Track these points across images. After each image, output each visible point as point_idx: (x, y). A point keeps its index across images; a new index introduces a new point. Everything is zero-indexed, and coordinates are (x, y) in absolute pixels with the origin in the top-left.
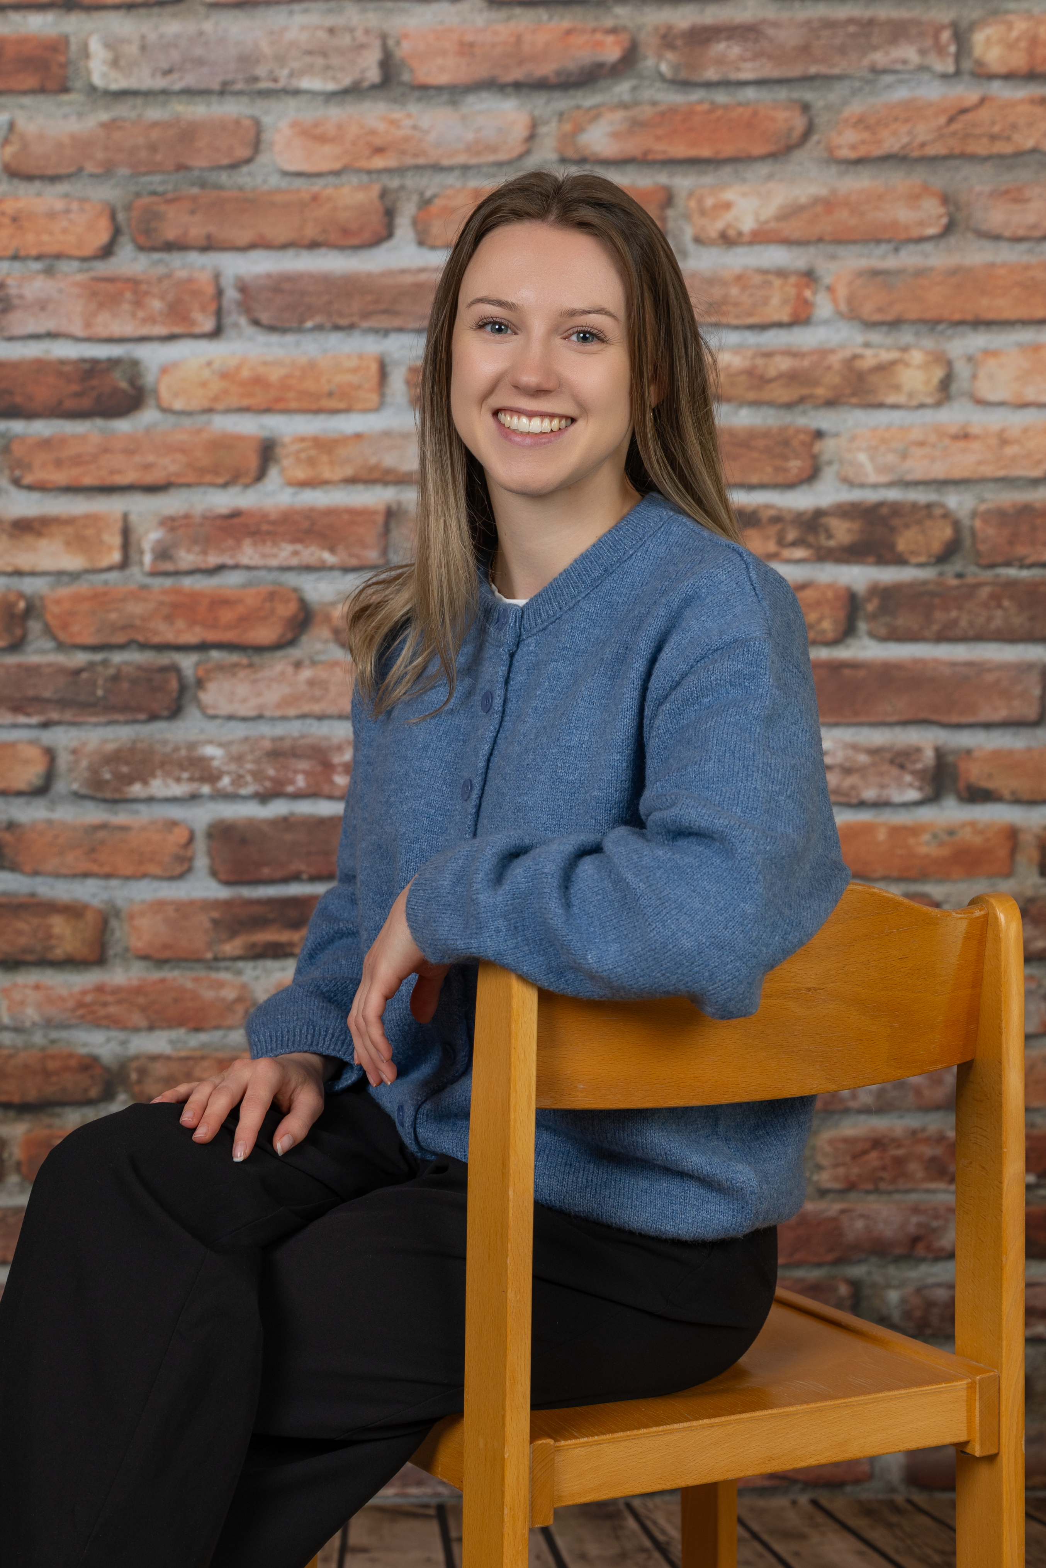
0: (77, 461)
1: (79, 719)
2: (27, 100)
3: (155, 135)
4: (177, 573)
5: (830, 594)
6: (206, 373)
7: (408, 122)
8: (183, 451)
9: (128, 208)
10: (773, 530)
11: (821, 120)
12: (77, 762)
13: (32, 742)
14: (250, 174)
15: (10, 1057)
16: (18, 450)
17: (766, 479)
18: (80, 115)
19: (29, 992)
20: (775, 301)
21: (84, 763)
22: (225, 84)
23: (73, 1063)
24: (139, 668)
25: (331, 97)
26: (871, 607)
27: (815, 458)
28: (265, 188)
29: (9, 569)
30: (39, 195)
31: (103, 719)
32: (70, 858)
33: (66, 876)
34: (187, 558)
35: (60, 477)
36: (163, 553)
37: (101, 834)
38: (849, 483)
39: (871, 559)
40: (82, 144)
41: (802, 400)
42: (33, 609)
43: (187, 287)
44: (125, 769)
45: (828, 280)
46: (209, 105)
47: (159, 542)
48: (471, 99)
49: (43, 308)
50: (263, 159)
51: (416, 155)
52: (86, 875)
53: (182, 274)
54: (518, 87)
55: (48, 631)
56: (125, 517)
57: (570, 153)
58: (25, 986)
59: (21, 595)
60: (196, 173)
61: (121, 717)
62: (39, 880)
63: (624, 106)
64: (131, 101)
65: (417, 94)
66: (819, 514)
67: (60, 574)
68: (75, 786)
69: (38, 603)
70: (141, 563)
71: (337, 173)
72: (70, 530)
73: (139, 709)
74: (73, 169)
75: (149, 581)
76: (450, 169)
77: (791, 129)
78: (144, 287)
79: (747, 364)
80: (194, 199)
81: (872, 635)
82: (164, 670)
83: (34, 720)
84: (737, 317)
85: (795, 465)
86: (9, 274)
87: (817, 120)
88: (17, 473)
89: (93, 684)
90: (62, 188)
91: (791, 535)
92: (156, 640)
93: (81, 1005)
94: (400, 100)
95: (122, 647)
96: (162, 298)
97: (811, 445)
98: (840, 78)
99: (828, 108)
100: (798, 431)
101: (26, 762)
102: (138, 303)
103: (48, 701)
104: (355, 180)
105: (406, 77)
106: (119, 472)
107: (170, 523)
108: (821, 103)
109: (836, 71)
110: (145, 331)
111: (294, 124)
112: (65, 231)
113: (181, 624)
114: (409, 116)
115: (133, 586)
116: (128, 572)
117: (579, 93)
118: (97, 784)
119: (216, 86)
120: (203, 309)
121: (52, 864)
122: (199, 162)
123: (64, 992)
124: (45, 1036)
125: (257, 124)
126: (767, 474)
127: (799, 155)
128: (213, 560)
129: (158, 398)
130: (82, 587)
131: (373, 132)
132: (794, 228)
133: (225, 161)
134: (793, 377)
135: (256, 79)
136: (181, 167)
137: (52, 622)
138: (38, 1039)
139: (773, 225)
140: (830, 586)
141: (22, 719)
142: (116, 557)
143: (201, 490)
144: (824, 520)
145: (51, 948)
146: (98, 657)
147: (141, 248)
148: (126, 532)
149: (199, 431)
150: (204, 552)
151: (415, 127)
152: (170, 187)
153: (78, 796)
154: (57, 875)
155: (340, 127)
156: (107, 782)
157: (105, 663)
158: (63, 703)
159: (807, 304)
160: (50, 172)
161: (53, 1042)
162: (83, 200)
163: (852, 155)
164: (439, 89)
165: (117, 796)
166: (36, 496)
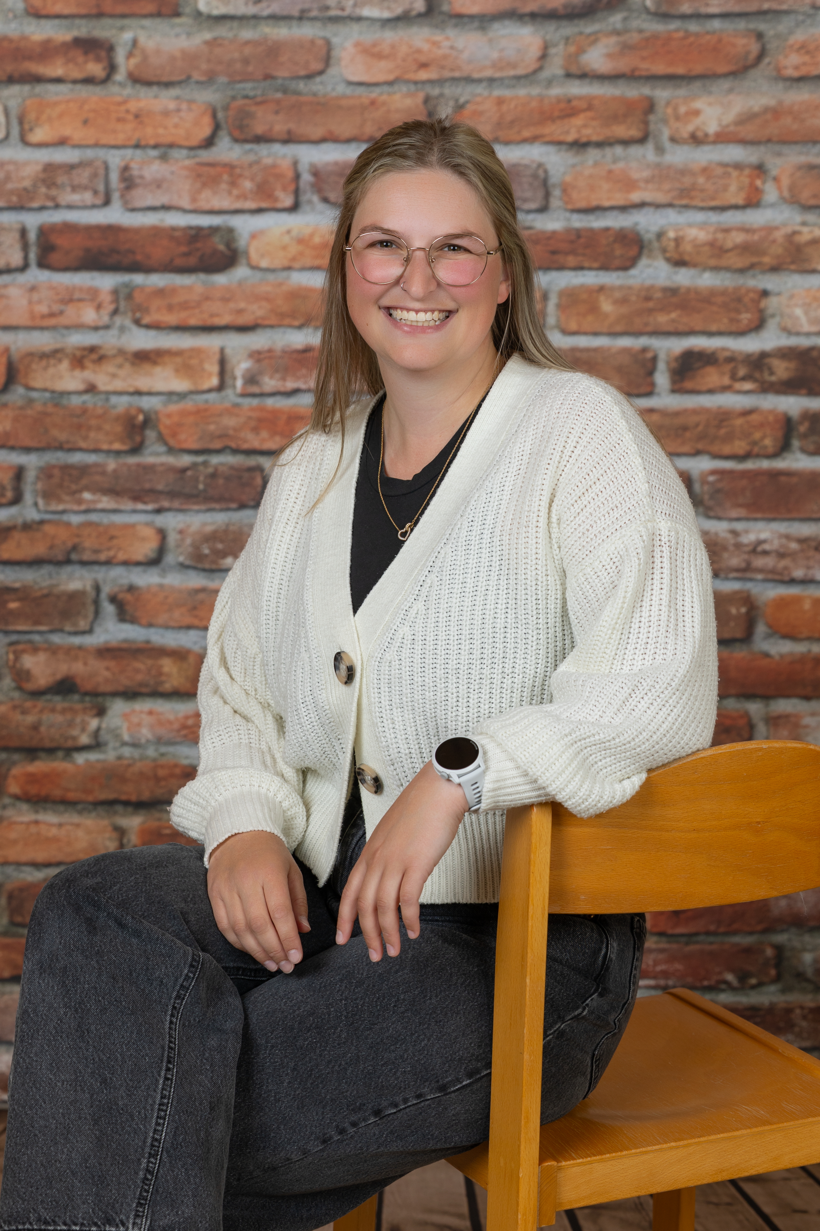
0: (185, 306)
1: (185, 507)
2: (147, 22)
3: (247, 51)
4: (262, 395)
5: (771, 418)
6: (286, 239)
7: (447, 44)
8: (267, 300)
9: (226, 108)
10: (728, 367)
11: (772, 46)
12: (183, 540)
13: (147, 524)
14: (322, 83)
15: (129, 766)
16: (138, 297)
17: (723, 328)
18: (189, 34)
19: (144, 716)
20: (733, 188)
21: (188, 541)
22: (303, 11)
23: (178, 771)
24: (232, 468)
25: (386, 23)
26: (802, 429)
27: (761, 311)
28: (334, 94)
29: (131, 390)
30: (156, 97)
31: (203, 507)
32: (177, 614)
33: (173, 628)
34: (270, 383)
35: (172, 319)
36: (251, 379)
37: (201, 596)
38: (788, 331)
39: (804, 391)
40: (190, 58)
41: (752, 266)
42: (149, 421)
43: (272, 171)
44: (220, 546)
45: (774, 172)
46: (290, 28)
47: (248, 370)
48: (496, 26)
49: (159, 186)
50: (332, 71)
51: (452, 70)
52: (189, 627)
53: (268, 161)
54: (534, 17)
55: (161, 438)
56: (222, 350)
57: (574, 70)
58: (141, 712)
59: (140, 410)
60: (280, 82)
61: (217, 506)
62: (152, 630)
63: (617, 33)
64: (229, 24)
65: (454, 21)
66: (764, 355)
67: (170, 394)
68: (181, 559)
69: (153, 416)
70: (234, 387)
71: (390, 83)
72: (178, 360)
73: (231, 500)
74: (183, 77)
75: (240, 400)
76: (479, 81)
77: (748, 53)
78: (238, 171)
79: (710, 237)
80: (278, 102)
81: (803, 450)
82: (251, 469)
83: (150, 507)
84: (703, 200)
85: (746, 317)
86: (132, 159)
87: (768, 46)
88: (138, 315)
89: (196, 480)
90: (174, 92)
91: (742, 372)
92: (245, 446)
93: (184, 727)
94: (440, 26)
95: (218, 452)
96: (252, 180)
97: (759, 302)
98: (787, 12)
99: (778, 36)
100: (749, 291)
101: (144, 539)
102: (233, 184)
103: (161, 493)
104: (404, 89)
105: (445, 8)
106: (217, 315)
107: (257, 356)
108: (771, 33)
109: (784, 7)
110: (238, 205)
111: (357, 44)
112: (176, 126)
113: (264, 434)
114: (448, 38)
115: (227, 404)
116: (223, 393)
117: (582, 22)
118: (198, 557)
119: (296, 13)
120: (284, 189)
121: (162, 618)
122: (282, 73)
123: (171, 717)
124: (156, 750)
125: (328, 44)
126: (724, 324)
127: (754, 73)
128: (290, 385)
129: (248, 258)
130: (188, 404)
131: (419, 51)
132: (749, 131)
133: (303, 73)
134: (745, 248)
135: (327, 8)
136: (268, 77)
137: (164, 431)
138: (151, 752)
139: (732, 128)
140: (771, 412)
141: (140, 506)
142: (215, 381)
143: (281, 330)
144: (767, 360)
145: (162, 683)
146: (200, 459)
147: (236, 140)
148: (223, 362)
149: (280, 285)
150: (284, 379)
151: (452, 48)
152: (259, 92)
153: (183, 567)
154: (167, 627)
155: (393, 47)
156: (206, 556)
157: (205, 464)
158: (172, 494)
159: (758, 191)
160: (165, 79)
161: (162, 755)
162: (191, 102)
163: (796, 74)
164: (472, 17)
165: (214, 567)
166: (152, 333)
